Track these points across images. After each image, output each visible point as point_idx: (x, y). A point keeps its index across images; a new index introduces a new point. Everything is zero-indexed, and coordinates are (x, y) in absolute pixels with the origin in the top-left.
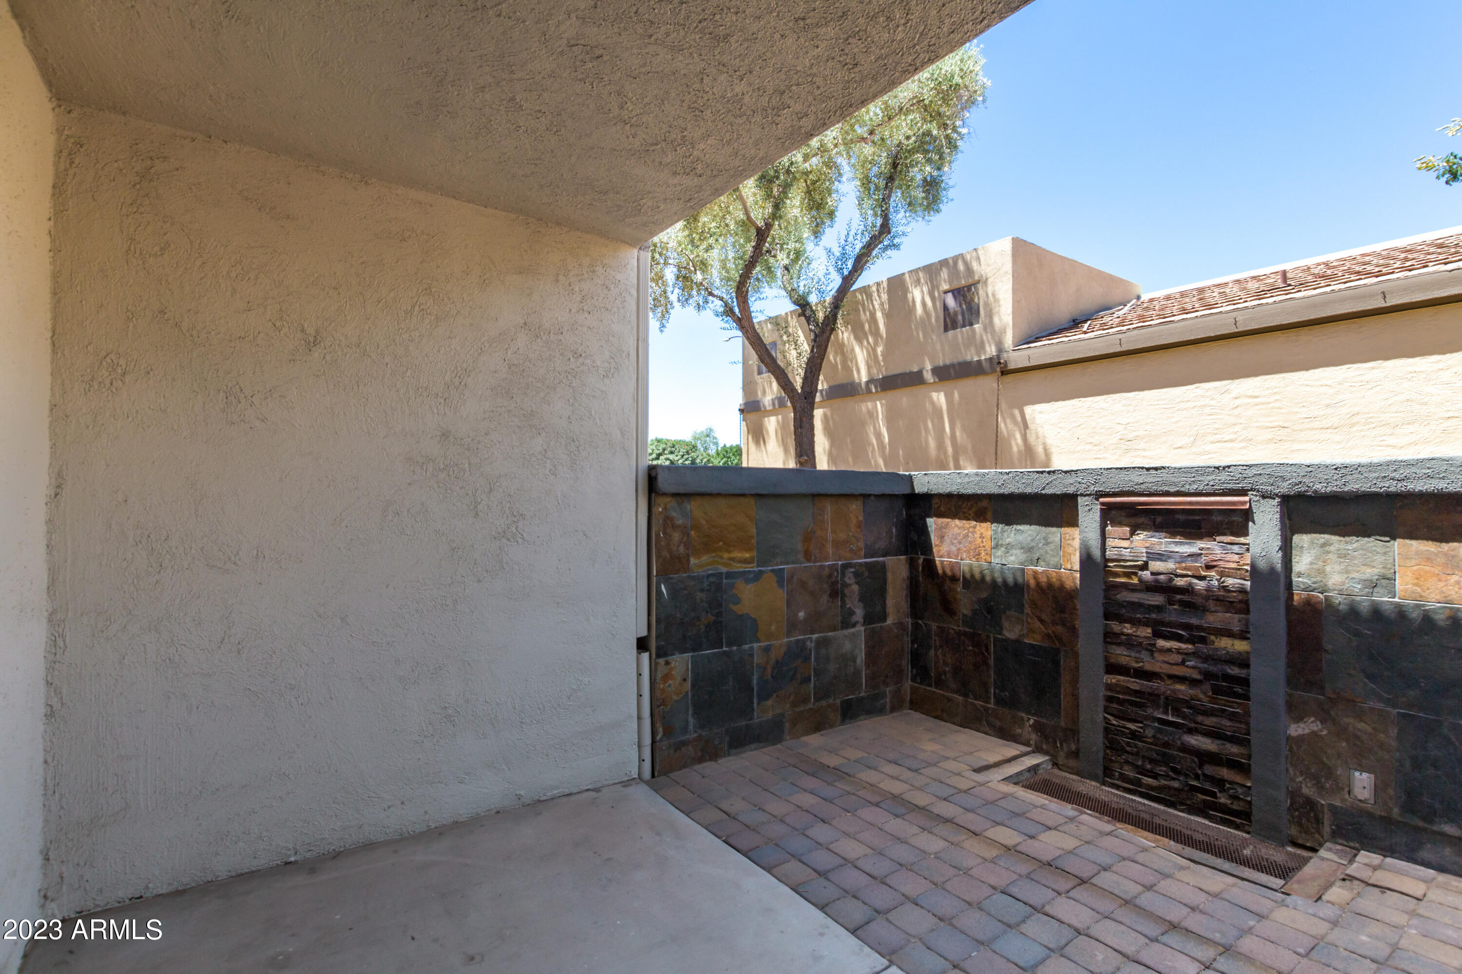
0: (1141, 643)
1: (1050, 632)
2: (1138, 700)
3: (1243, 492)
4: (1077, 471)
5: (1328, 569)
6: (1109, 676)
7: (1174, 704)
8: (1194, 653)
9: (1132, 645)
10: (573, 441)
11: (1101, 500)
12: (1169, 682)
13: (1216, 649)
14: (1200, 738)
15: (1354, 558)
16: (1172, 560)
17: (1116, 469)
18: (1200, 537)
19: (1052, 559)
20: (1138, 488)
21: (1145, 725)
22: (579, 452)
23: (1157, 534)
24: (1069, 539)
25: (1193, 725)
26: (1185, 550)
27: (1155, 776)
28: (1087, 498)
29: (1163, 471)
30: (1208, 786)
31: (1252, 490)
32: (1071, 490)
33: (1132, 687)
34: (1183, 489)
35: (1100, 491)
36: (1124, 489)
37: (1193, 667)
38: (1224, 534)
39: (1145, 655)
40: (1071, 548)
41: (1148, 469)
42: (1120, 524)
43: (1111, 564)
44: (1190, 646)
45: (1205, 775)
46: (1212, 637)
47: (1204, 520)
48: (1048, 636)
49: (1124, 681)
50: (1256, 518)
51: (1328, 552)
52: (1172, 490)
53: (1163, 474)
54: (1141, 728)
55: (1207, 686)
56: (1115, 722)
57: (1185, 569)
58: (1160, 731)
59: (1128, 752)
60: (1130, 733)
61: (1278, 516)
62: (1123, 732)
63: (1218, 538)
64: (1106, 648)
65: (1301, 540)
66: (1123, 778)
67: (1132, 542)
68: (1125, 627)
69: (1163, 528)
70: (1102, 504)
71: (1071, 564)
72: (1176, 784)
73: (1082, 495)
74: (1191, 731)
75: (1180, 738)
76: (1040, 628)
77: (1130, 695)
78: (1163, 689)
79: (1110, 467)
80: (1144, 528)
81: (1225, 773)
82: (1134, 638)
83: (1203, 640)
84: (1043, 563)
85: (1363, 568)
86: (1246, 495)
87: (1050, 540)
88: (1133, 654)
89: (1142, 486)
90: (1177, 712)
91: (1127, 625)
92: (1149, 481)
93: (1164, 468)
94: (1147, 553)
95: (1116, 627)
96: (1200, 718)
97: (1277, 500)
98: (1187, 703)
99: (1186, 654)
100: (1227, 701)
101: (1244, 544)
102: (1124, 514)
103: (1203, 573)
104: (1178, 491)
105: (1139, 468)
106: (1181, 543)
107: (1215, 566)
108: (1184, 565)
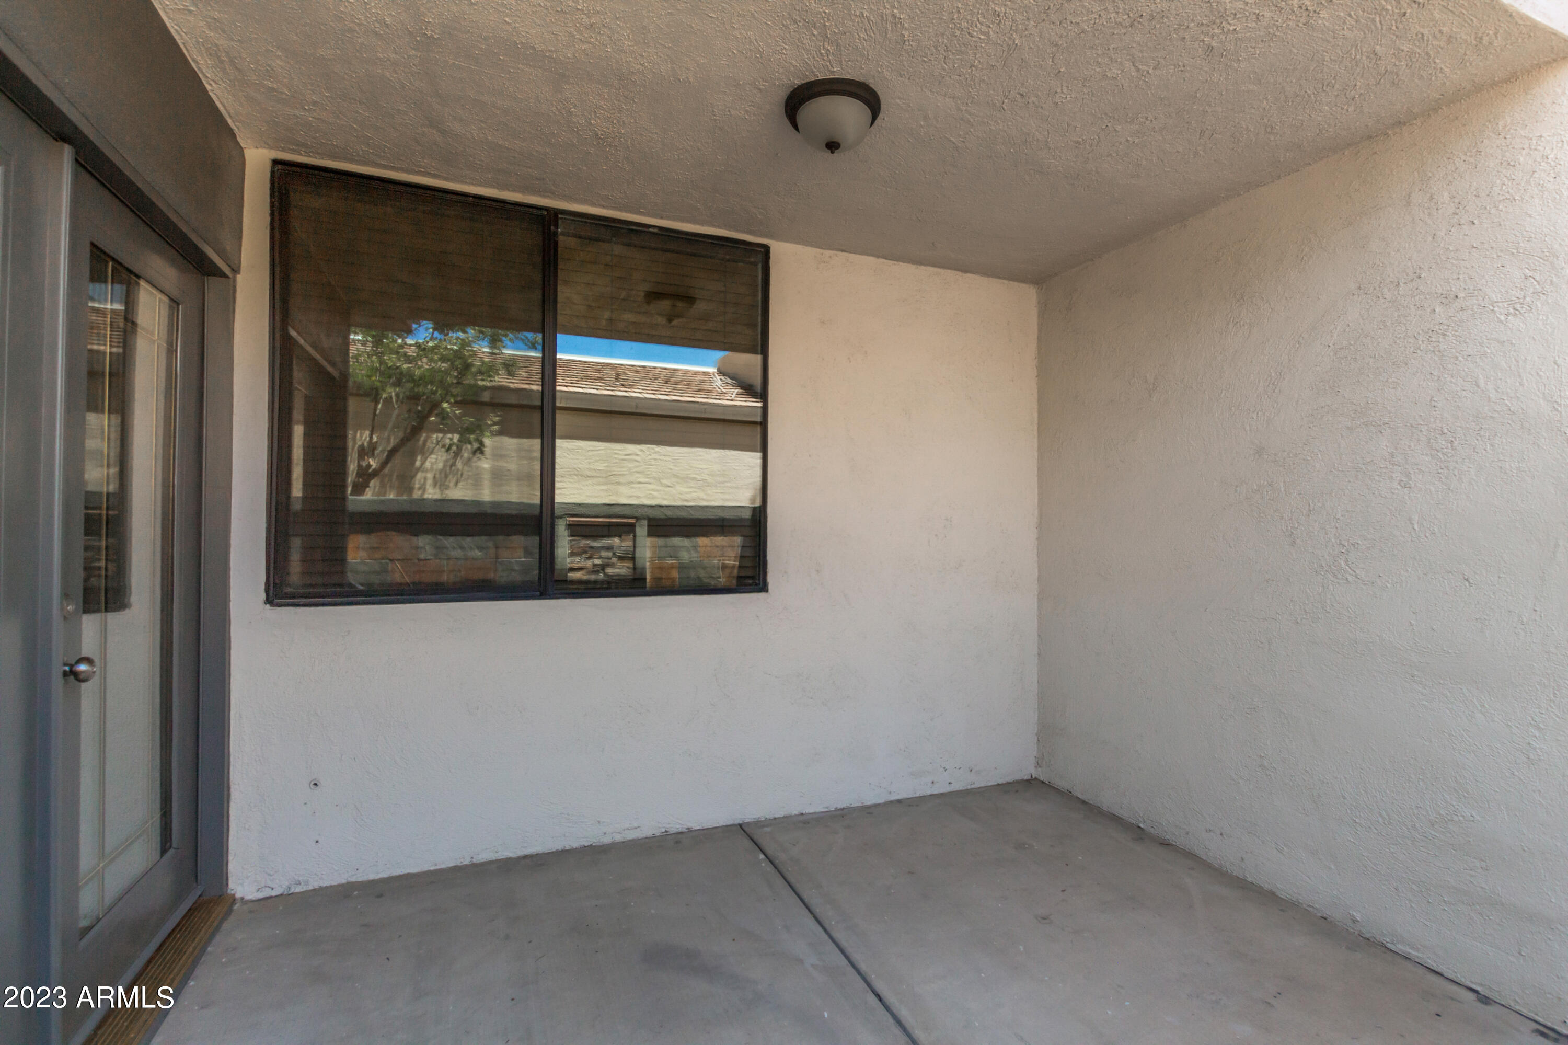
10: (1443, 433)
22: (1453, 449)
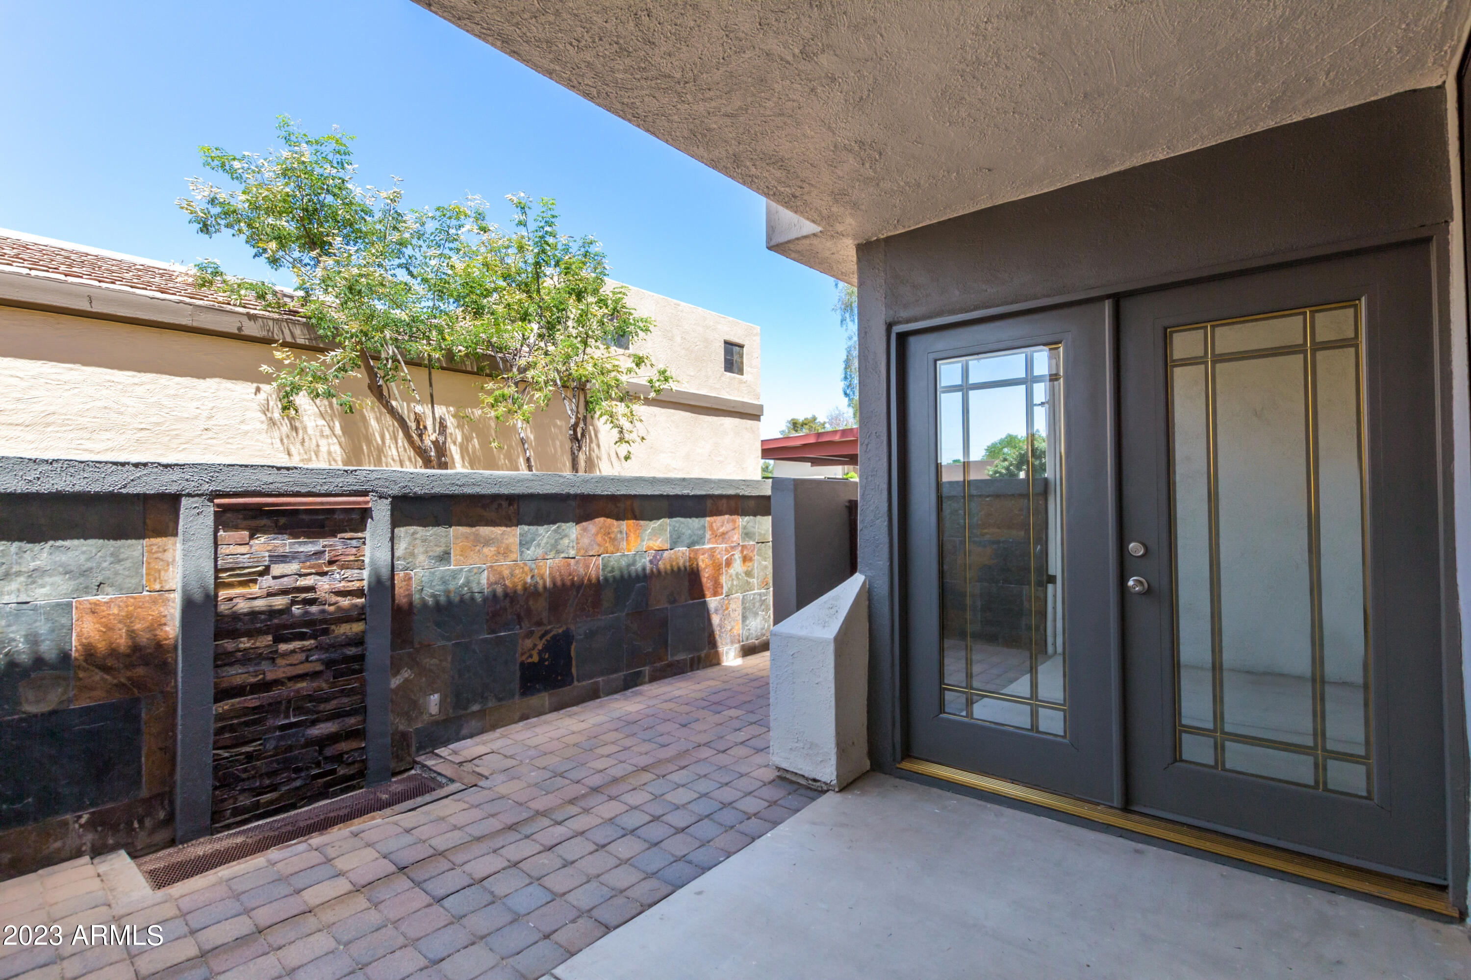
0: (261, 654)
1: (123, 680)
2: (256, 716)
3: (365, 493)
4: (184, 465)
5: (416, 551)
6: (219, 704)
7: (297, 704)
8: (316, 647)
9: (250, 660)
11: (217, 501)
12: (290, 684)
13: (336, 637)
14: (322, 725)
15: (431, 541)
16: (297, 560)
17: (241, 466)
18: (324, 535)
19: (127, 580)
20: (266, 489)
21: (265, 739)
23: (280, 536)
24: (156, 552)
25: (315, 716)
26: (309, 549)
27: (274, 788)
28: (196, 499)
29: (294, 471)
30: (329, 767)
31: (372, 491)
32: (173, 489)
33: (250, 706)
34: (314, 490)
35: (216, 491)
36: (249, 489)
37: (317, 661)
38: (346, 531)
39: (265, 666)
40: (161, 563)
41: (279, 469)
42: (236, 528)
43: (224, 575)
44: (312, 642)
45: (326, 758)
46: (333, 627)
47: (327, 518)
48: (120, 686)
49: (239, 703)
50: (374, 515)
51: (416, 539)
52: (303, 491)
53: (295, 474)
54: (260, 745)
55: (329, 675)
56: (226, 755)
57: (310, 567)
58: (281, 738)
59: (243, 780)
60: (246, 757)
61: (389, 513)
62: (236, 760)
63: (339, 536)
64: (217, 673)
65: (400, 531)
66: (236, 812)
67: (251, 547)
68: (241, 642)
69: (286, 529)
70: (218, 506)
71: (160, 583)
72: (298, 783)
73: (189, 495)
74: (314, 723)
75: (303, 735)
76: (105, 680)
77: (245, 715)
78: (285, 693)
79: (233, 463)
80: (264, 530)
81: (344, 746)
82: (252, 651)
83: (326, 632)
84: (110, 590)
85: (435, 548)
86: (367, 496)
87: (122, 556)
88: (251, 669)
89: (271, 486)
90: (299, 710)
91: (244, 639)
92: (280, 482)
93: (296, 468)
94: (270, 556)
95: (229, 645)
96: (322, 707)
97: (390, 500)
98: (310, 698)
99: (309, 650)
100: (347, 680)
101: (361, 538)
102: (241, 516)
103: (326, 569)
104: (309, 492)
105: (269, 466)
106: (305, 543)
107: (337, 561)
108: (308, 564)
